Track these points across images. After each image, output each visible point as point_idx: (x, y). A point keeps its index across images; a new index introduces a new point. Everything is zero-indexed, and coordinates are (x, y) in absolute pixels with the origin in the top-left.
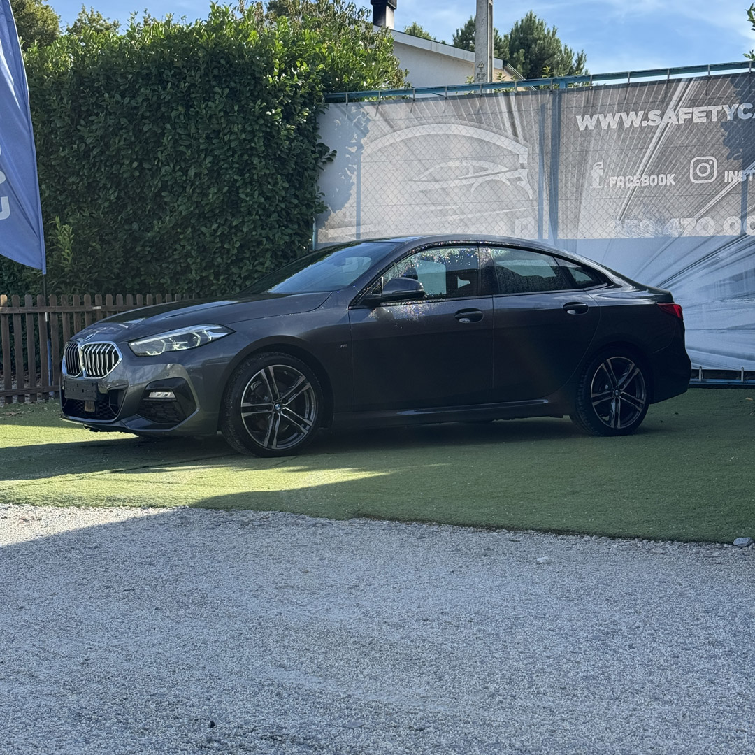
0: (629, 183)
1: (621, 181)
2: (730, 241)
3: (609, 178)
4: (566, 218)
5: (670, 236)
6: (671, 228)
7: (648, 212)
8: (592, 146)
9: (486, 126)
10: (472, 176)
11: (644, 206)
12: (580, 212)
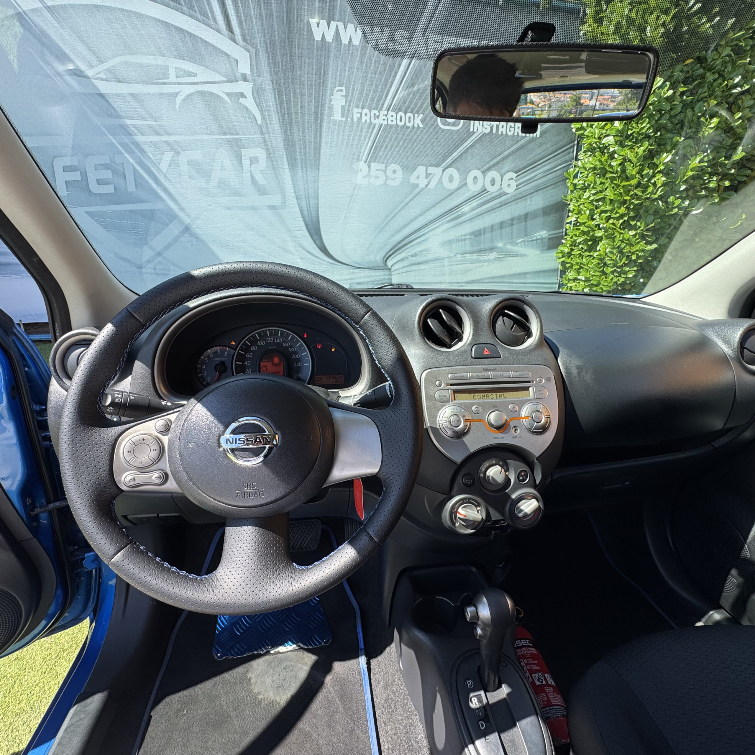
0: (375, 119)
1: (366, 115)
2: (472, 196)
3: (352, 109)
4: (305, 154)
5: (417, 186)
6: (418, 177)
7: (395, 157)
8: (331, 64)
9: (186, 10)
10: (176, 80)
11: (391, 149)
12: (320, 148)
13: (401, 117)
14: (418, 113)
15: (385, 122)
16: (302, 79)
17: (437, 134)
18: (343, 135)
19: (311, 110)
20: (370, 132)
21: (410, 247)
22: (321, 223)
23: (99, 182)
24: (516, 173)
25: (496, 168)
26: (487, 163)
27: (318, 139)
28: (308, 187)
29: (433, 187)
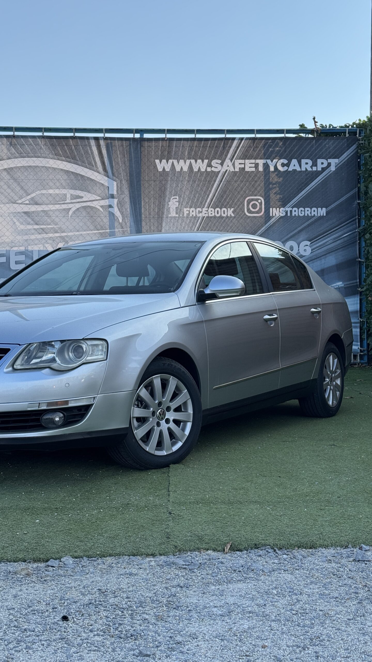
0: (199, 214)
3: (183, 209)
8: (169, 184)
9: (80, 163)
10: (70, 202)
13: (218, 211)
14: (230, 207)
15: (207, 215)
17: (246, 220)
18: (177, 225)
19: (155, 211)
20: (196, 222)
23: (17, 263)
24: (310, 241)
25: (293, 239)
26: (285, 236)
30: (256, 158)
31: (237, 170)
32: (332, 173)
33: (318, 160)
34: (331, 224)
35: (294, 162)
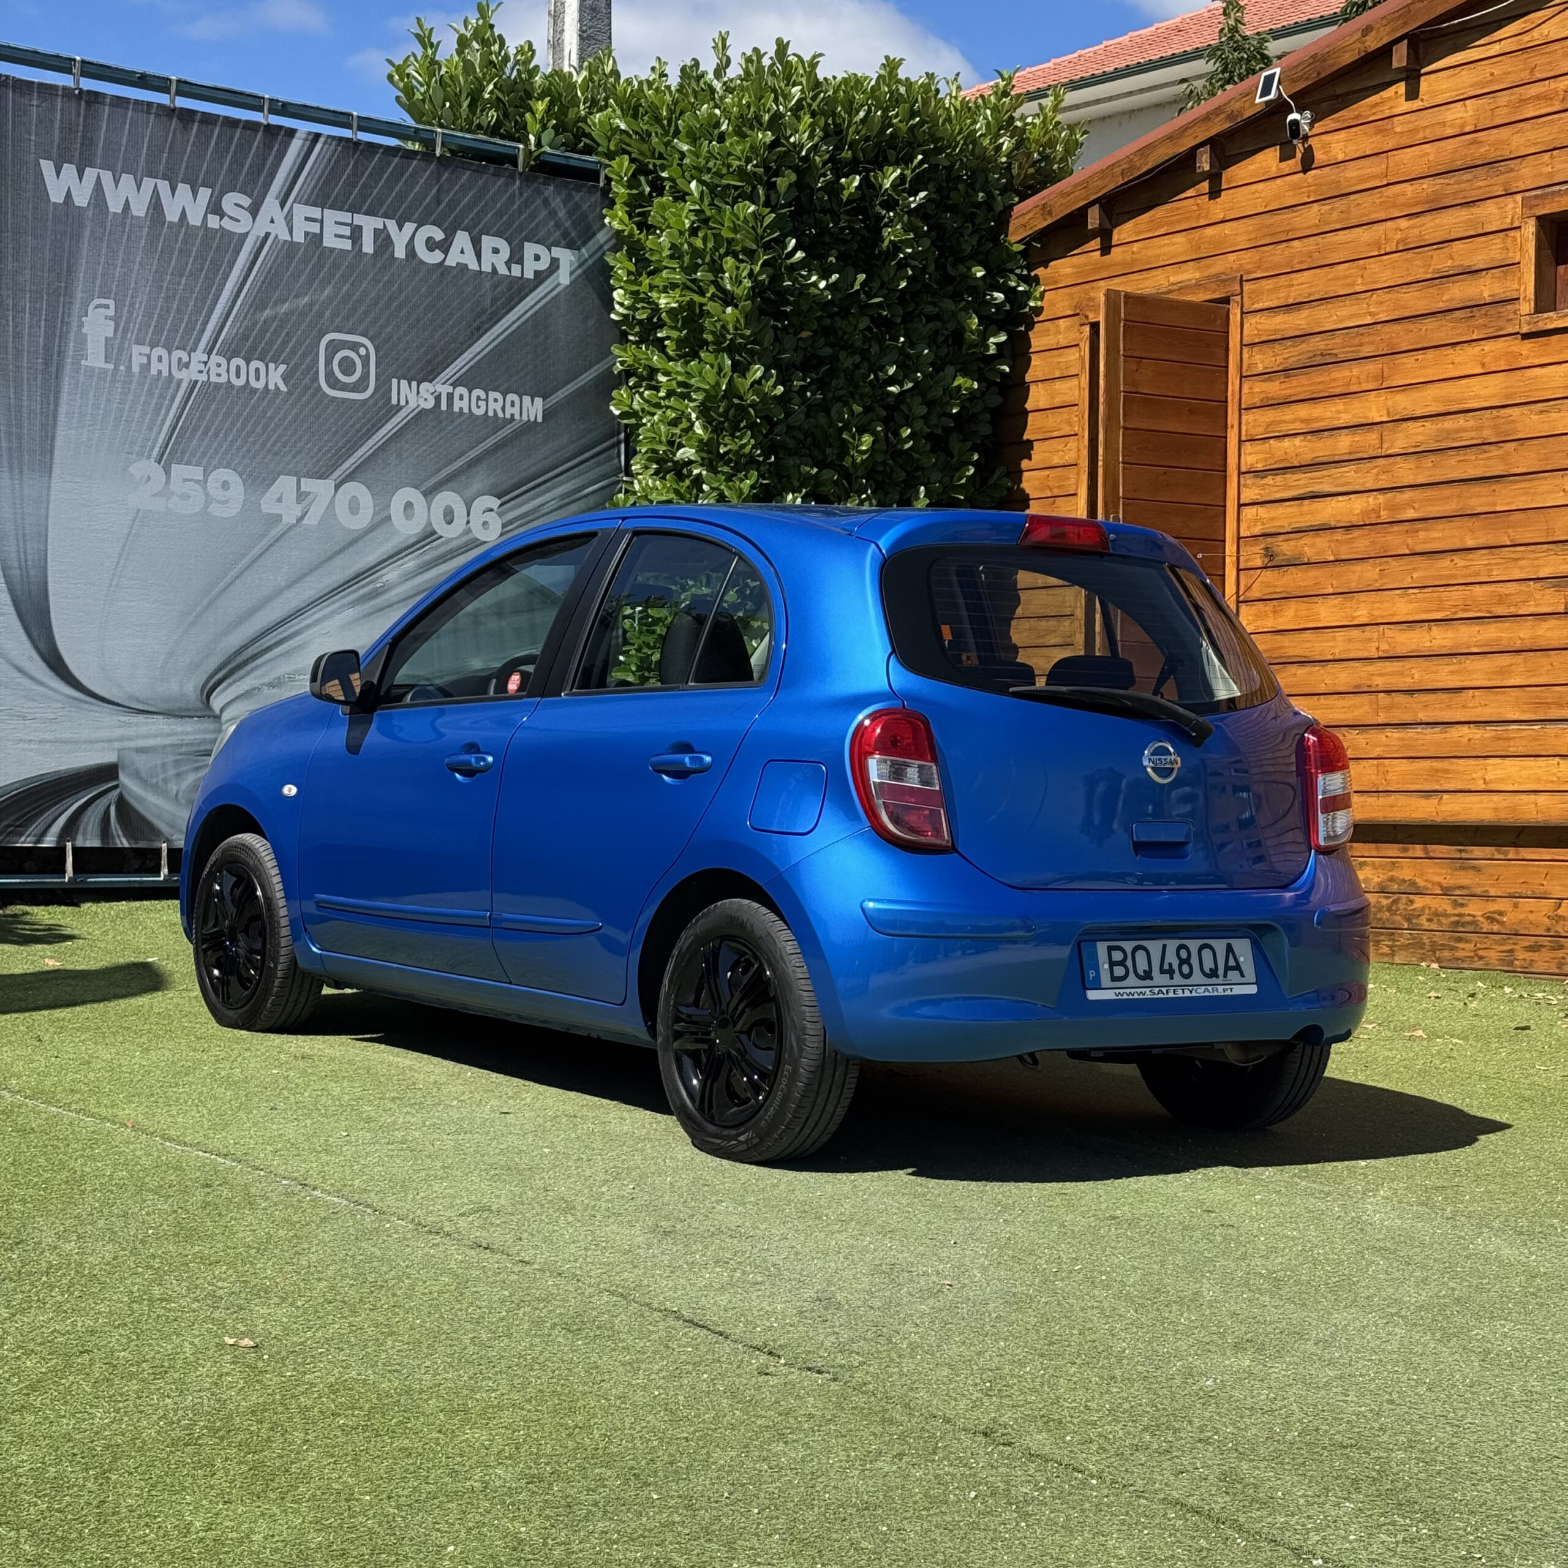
0: (180, 370)
1: (160, 359)
2: (403, 545)
3: (129, 346)
4: (20, 437)
5: (278, 518)
6: (280, 500)
7: (226, 452)
8: (85, 253)
11: (216, 435)
12: (54, 426)
13: (238, 368)
14: (277, 361)
15: (203, 378)
16: (20, 278)
17: (320, 407)
18: (108, 400)
19: (38, 342)
20: (168, 397)
21: (265, 663)
22: (51, 598)
24: (497, 496)
25: (454, 484)
26: (432, 476)
27: (52, 407)
28: (23, 513)
29: (316, 523)
30: (354, 209)
31: (299, 237)
32: (560, 293)
33: (526, 244)
34: (556, 452)
35: (462, 239)
